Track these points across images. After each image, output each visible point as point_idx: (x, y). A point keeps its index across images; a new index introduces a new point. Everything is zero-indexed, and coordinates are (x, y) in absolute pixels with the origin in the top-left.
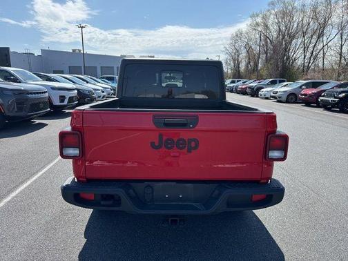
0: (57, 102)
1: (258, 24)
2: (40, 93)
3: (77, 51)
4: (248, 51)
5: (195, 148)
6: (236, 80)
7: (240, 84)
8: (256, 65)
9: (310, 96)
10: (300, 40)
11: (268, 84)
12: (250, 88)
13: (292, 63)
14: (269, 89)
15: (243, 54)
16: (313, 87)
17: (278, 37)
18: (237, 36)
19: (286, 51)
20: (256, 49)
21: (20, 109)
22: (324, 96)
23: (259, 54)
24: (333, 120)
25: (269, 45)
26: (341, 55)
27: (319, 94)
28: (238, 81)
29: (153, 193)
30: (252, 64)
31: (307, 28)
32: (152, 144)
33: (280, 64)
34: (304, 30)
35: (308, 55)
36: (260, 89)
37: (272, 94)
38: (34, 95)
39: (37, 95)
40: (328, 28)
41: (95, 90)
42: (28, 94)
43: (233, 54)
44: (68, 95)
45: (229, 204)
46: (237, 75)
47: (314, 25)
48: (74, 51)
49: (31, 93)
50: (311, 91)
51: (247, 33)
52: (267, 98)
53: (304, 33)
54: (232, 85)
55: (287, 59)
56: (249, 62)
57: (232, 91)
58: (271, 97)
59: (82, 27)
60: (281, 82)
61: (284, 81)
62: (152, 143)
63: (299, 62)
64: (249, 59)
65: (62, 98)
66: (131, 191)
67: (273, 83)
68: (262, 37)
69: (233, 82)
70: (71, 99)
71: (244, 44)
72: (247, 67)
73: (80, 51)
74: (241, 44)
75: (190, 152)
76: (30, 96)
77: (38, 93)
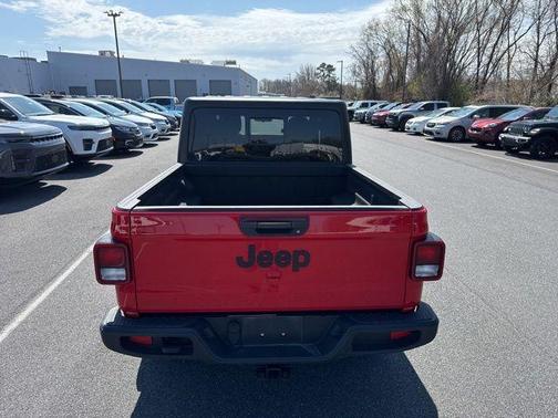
0: (79, 150)
1: (404, 9)
2: (52, 138)
3: (108, 54)
4: (388, 54)
5: (305, 264)
6: (370, 102)
7: (375, 110)
8: (402, 75)
9: (487, 131)
10: (472, 35)
11: (419, 110)
12: (391, 116)
13: (460, 73)
14: (421, 118)
15: (381, 57)
16: (491, 117)
17: (437, 30)
18: (371, 28)
19: (449, 53)
20: (402, 49)
21: (20, 166)
22: (507, 132)
23: (406, 58)
24: (520, 173)
25: (423, 44)
26: (536, 60)
27: (500, 129)
28: (373, 104)
29: (241, 331)
30: (395, 74)
31: (484, 16)
32: (239, 260)
33: (440, 76)
34: (480, 19)
35: (485, 59)
36: (407, 117)
37: (426, 128)
38: (41, 143)
39: (46, 142)
40: (517, 16)
41: (140, 124)
42: (32, 140)
43: (365, 58)
44: (97, 137)
45: (356, 346)
46: (371, 93)
47: (495, 12)
48: (102, 53)
49: (37, 140)
50: (487, 124)
51: (387, 24)
52: (418, 134)
53: (479, 24)
54: (362, 111)
55: (451, 66)
56: (390, 71)
57: (362, 122)
58: (424, 131)
59: (115, 16)
60: (440, 106)
61: (445, 106)
62: (238, 258)
63: (471, 71)
64: (391, 65)
65: (88, 143)
66: (208, 330)
67: (428, 108)
68: (412, 31)
69: (364, 105)
70: (102, 144)
71: (381, 43)
72: (388, 79)
73: (112, 53)
74: (377, 42)
75: (297, 270)
76: (35, 144)
77: (48, 139)
